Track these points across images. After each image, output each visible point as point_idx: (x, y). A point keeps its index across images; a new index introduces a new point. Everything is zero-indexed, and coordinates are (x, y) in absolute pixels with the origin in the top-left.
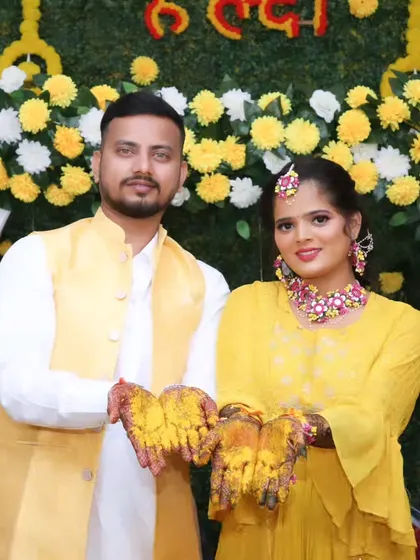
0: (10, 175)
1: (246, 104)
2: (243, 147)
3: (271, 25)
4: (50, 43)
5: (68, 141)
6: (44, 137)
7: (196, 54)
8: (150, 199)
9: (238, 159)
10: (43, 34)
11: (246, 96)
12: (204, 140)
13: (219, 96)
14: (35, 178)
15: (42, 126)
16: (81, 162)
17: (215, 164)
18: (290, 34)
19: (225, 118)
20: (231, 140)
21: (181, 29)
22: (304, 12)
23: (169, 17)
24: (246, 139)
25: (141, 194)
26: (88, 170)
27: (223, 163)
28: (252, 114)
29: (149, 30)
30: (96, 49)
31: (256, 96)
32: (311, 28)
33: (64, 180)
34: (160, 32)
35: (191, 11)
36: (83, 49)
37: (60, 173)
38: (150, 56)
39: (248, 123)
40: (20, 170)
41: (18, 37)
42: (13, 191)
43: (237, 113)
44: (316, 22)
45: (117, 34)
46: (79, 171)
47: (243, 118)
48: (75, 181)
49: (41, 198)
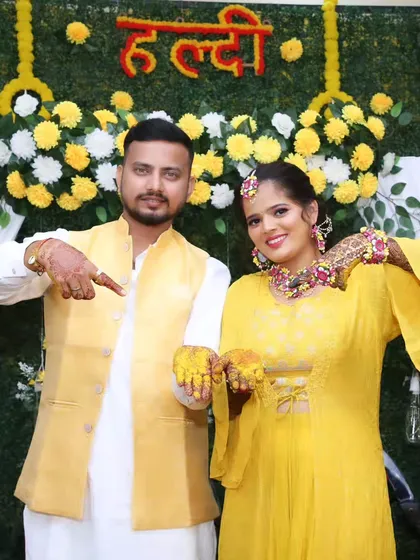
0: (27, 186)
1: (222, 125)
2: (221, 159)
3: (221, 67)
4: (42, 81)
5: (76, 155)
6: (56, 153)
8: (161, 211)
9: (217, 171)
10: (37, 73)
11: (221, 118)
13: (199, 117)
14: (48, 187)
15: (55, 144)
16: (89, 173)
17: (199, 173)
18: (237, 74)
19: (205, 135)
20: (211, 153)
21: (150, 70)
22: (247, 57)
23: (139, 60)
24: (222, 152)
26: (94, 180)
27: (205, 172)
28: (226, 134)
29: (124, 71)
30: (81, 86)
31: (229, 119)
32: (253, 69)
33: (74, 189)
34: (133, 71)
35: (157, 55)
36: (70, 85)
37: (71, 183)
38: (125, 90)
39: (224, 140)
40: (36, 181)
41: (16, 75)
42: (30, 199)
43: (215, 132)
44: (256, 65)
45: (97, 73)
46: (87, 181)
47: (219, 135)
48: (84, 190)
49: (54, 204)
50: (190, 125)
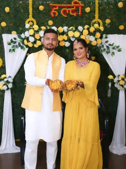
0: (28, 42)
1: (67, 29)
2: (67, 36)
3: (72, 14)
4: (34, 19)
5: (37, 36)
6: (33, 36)
7: (59, 20)
8: (52, 47)
9: (66, 39)
10: (33, 17)
11: (67, 28)
12: (60, 35)
13: (63, 28)
14: (32, 43)
15: (33, 34)
16: (40, 40)
17: (62, 40)
18: (75, 16)
19: (64, 31)
20: (65, 35)
21: (56, 15)
22: (78, 12)
23: (54, 13)
24: (67, 35)
25: (50, 47)
26: (41, 41)
27: (64, 39)
28: (68, 31)
29: (51, 16)
30: (42, 19)
31: (69, 28)
32: (79, 14)
33: (37, 43)
34: (53, 16)
35: (58, 12)
36: (40, 19)
37: (36, 42)
38: (51, 20)
39: (68, 32)
40: (29, 42)
41: (29, 18)
42: (28, 45)
43: (66, 31)
44: (80, 13)
45: (46, 16)
46: (39, 41)
47: (67, 31)
48: (39, 43)
49: (33, 46)
50: (61, 29)
